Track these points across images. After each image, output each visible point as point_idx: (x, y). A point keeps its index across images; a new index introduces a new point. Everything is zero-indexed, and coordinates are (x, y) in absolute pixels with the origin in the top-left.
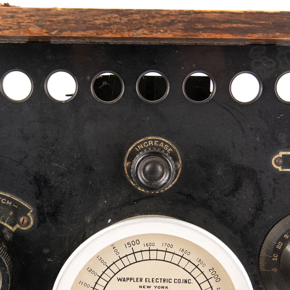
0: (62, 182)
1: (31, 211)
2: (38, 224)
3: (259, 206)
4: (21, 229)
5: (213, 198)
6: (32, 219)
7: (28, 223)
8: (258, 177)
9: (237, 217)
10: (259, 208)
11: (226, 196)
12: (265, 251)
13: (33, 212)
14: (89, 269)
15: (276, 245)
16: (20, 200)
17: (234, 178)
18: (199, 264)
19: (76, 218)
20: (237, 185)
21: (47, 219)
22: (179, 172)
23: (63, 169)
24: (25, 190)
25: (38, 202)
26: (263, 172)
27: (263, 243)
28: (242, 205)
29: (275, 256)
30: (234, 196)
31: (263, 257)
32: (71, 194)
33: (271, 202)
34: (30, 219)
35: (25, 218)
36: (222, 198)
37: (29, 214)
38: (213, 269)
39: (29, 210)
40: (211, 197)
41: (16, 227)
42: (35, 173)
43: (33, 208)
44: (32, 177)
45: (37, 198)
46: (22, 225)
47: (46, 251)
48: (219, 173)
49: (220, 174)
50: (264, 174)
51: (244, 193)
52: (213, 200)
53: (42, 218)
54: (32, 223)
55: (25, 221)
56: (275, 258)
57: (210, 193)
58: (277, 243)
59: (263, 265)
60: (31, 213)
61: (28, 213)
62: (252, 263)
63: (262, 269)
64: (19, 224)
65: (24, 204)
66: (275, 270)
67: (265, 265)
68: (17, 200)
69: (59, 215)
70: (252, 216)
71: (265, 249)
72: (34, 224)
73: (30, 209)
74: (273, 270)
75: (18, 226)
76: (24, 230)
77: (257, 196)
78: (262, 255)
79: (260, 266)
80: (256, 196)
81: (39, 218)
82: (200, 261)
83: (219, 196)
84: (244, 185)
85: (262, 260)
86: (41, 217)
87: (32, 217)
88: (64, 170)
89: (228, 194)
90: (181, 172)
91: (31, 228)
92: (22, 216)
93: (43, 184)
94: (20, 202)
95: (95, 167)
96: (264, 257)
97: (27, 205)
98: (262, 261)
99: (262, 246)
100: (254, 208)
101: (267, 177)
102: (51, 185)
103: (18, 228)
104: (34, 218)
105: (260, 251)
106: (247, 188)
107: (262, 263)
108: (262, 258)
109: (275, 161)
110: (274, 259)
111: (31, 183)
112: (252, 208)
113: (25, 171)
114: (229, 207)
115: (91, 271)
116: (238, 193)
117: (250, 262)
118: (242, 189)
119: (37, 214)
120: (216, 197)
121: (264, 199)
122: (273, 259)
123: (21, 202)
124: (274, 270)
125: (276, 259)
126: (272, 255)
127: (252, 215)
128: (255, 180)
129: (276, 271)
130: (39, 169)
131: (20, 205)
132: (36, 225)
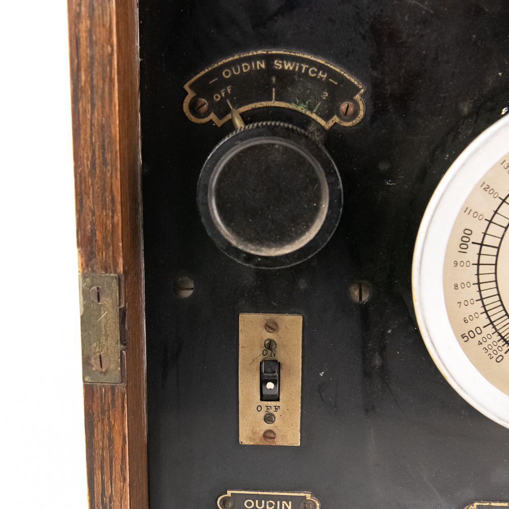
0: (422, 36)
1: (362, 91)
2: (372, 117)
4: (342, 124)
6: (362, 107)
7: (356, 113)
13: (365, 93)
14: (485, 186)
16: (342, 71)
19: (442, 106)
21: (390, 107)
23: (426, 10)
24: (352, 52)
25: (375, 74)
32: (437, 58)
34: (359, 106)
35: (351, 104)
37: (357, 97)
39: (358, 90)
41: (333, 121)
42: (372, 19)
43: (365, 85)
44: (367, 27)
45: (374, 67)
46: (345, 116)
47: (384, 166)
53: (380, 105)
54: (362, 114)
55: (351, 110)
60: (362, 96)
61: (355, 94)
64: (339, 116)
65: (349, 77)
68: (338, 70)
69: (412, 100)
72: (365, 115)
73: (361, 87)
75: (335, 119)
76: (346, 127)
81: (375, 105)
86: (379, 103)
87: (363, 102)
88: (427, 12)
91: (360, 122)
92: (344, 101)
93: (385, 40)
94: (342, 73)
95: (485, 8)
97: (355, 80)
102: (401, 41)
103: (336, 123)
104: (366, 104)
111: (364, 37)
113: (355, 14)
115: (488, 190)
119: (371, 98)
123: (345, 75)
130: (382, 11)
131: (342, 79)
132: (369, 119)
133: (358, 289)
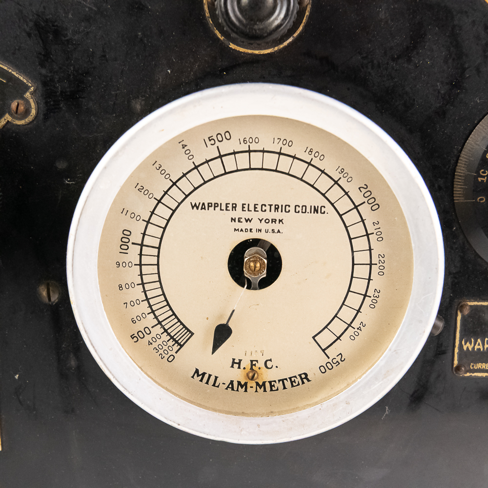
0: (88, 33)
1: (32, 89)
2: (44, 115)
3: (457, 79)
4: (14, 123)
5: (370, 64)
6: (33, 105)
7: (27, 112)
8: (456, 22)
9: (414, 100)
10: (456, 84)
11: (393, 59)
12: (465, 164)
13: (35, 91)
14: (139, 187)
15: (485, 152)
16: (10, 69)
17: (410, 24)
18: (340, 178)
19: (114, 104)
20: (417, 39)
21: (62, 105)
22: (307, 13)
23: (89, 8)
24: (19, 50)
25: (44, 71)
26: (466, 12)
27: (461, 150)
28: (424, 77)
29: (483, 172)
30: (409, 60)
31: (460, 176)
32: (104, 56)
33: (478, 70)
34: (30, 105)
35: (21, 101)
36: (388, 64)
37: (28, 95)
38: (365, 187)
39: (28, 88)
40: (365, 61)
41: (5, 120)
42: (36, 16)
43: (35, 83)
44: (31, 24)
45: (42, 65)
46: (16, 114)
47: (61, 165)
48: (382, 15)
49: (383, 17)
50: (468, 17)
51: (429, 53)
52: (370, 67)
53: (52, 103)
54: (33, 112)
55: (22, 108)
56: (484, 177)
57: (365, 55)
59: (460, 191)
60: (32, 94)
61: (25, 92)
62: (440, 188)
63: (458, 200)
64: (11, 115)
65: (17, 75)
66: (482, 199)
67: (463, 191)
68: (6, 68)
69: (84, 98)
70: (442, 98)
71: (466, 162)
72: (37, 113)
73: (30, 85)
74: (478, 199)
75: (8, 117)
76: (19, 125)
77: (454, 59)
78: (459, 173)
79: (456, 194)
80: (450, 61)
81: (46, 103)
82: (342, 172)
83: (381, 61)
84: (429, 39)
85: (459, 182)
86: (50, 101)
87: (33, 100)
88: (90, 9)
89: (399, 57)
90: (311, 13)
91: (33, 121)
92: (15, 100)
93: (51, 37)
94: (10, 71)
95: (148, 5)
96: (463, 176)
97: (23, 78)
98: (458, 185)
99: (459, 156)
100: (446, 83)
101: (474, 22)
102: (67, 38)
103: (8, 121)
104: (37, 102)
105: (457, 165)
106: (435, 44)
107: (459, 188)
108: (458, 179)
110: (482, 179)
111: (29, 35)
112: (442, 83)
113: (17, 11)
114: (400, 82)
115: (143, 191)
116: (418, 53)
117: (436, 185)
118: (425, 46)
119: (42, 95)
120: (375, 62)
121: (466, 66)
122: (480, 179)
123: (13, 72)
124: (480, 200)
125: (485, 179)
126: (478, 172)
127: (442, 96)
128: (450, 29)
129: (484, 200)
130: (44, 8)
131: (10, 78)
132: (42, 117)
133: (46, 290)
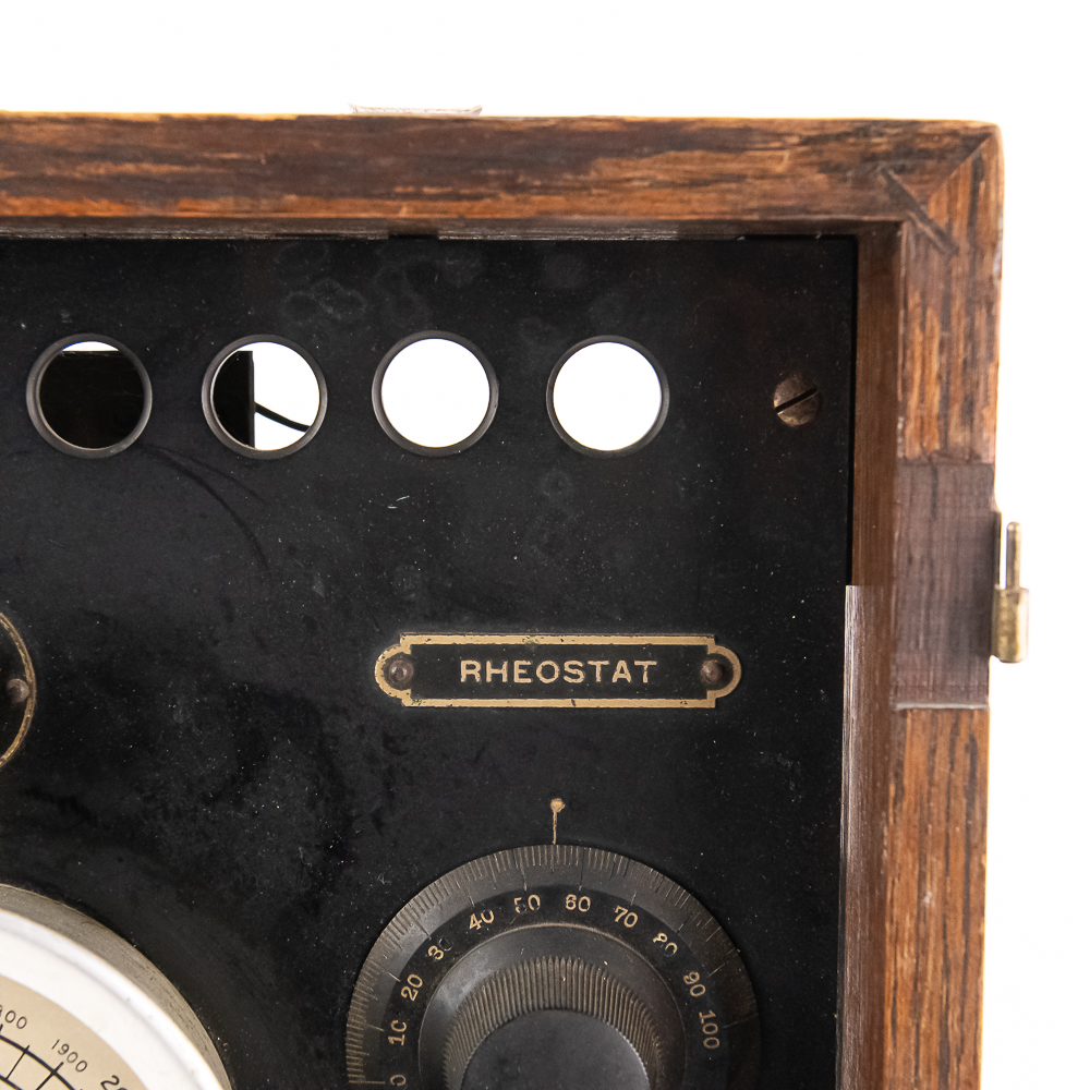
3: (336, 839)
5: (160, 810)
8: (326, 730)
9: (254, 879)
10: (337, 849)
11: (207, 801)
12: (363, 1008)
15: (399, 986)
17: (234, 732)
18: (62, 1064)
20: (251, 758)
22: (28, 715)
26: (345, 711)
27: (356, 978)
28: (271, 835)
29: (396, 1026)
30: (239, 803)
31: (356, 1031)
33: (378, 821)
36: (196, 809)
38: (114, 1081)
40: (151, 806)
48: (178, 717)
49: (181, 721)
50: (349, 719)
51: (277, 789)
52: (160, 817)
56: (399, 1035)
57: (149, 793)
58: (403, 976)
59: (357, 1061)
62: (319, 1055)
63: (355, 1079)
66: (401, 1080)
67: (363, 1062)
70: (311, 875)
71: (364, 1002)
74: (392, 1079)
77: (327, 800)
78: (354, 1024)
79: (350, 1066)
80: (321, 803)
82: (66, 1051)
83: (181, 804)
84: (276, 762)
85: (354, 1043)
89: (218, 797)
90: (37, 713)
96: (361, 1032)
98: (353, 1048)
99: (353, 990)
100: (317, 846)
101: (361, 729)
105: (348, 1009)
106: (288, 772)
107: (355, 1055)
108: (352, 1036)
109: (386, 669)
110: (396, 1039)
112: (306, 846)
114: (223, 846)
116: (255, 789)
118: (267, 775)
120: (170, 806)
121: (354, 812)
122: (391, 1039)
124: (396, 1080)
125: (402, 1040)
126: (386, 1025)
127: (309, 873)
128: (316, 743)
129: (404, 1082)
